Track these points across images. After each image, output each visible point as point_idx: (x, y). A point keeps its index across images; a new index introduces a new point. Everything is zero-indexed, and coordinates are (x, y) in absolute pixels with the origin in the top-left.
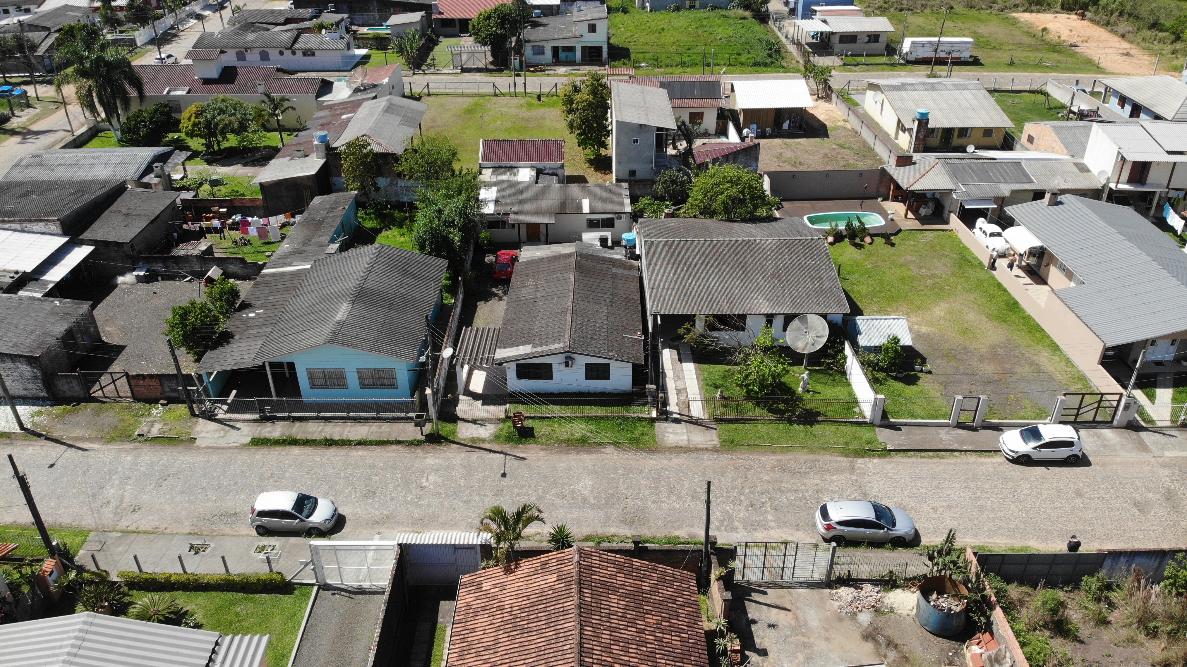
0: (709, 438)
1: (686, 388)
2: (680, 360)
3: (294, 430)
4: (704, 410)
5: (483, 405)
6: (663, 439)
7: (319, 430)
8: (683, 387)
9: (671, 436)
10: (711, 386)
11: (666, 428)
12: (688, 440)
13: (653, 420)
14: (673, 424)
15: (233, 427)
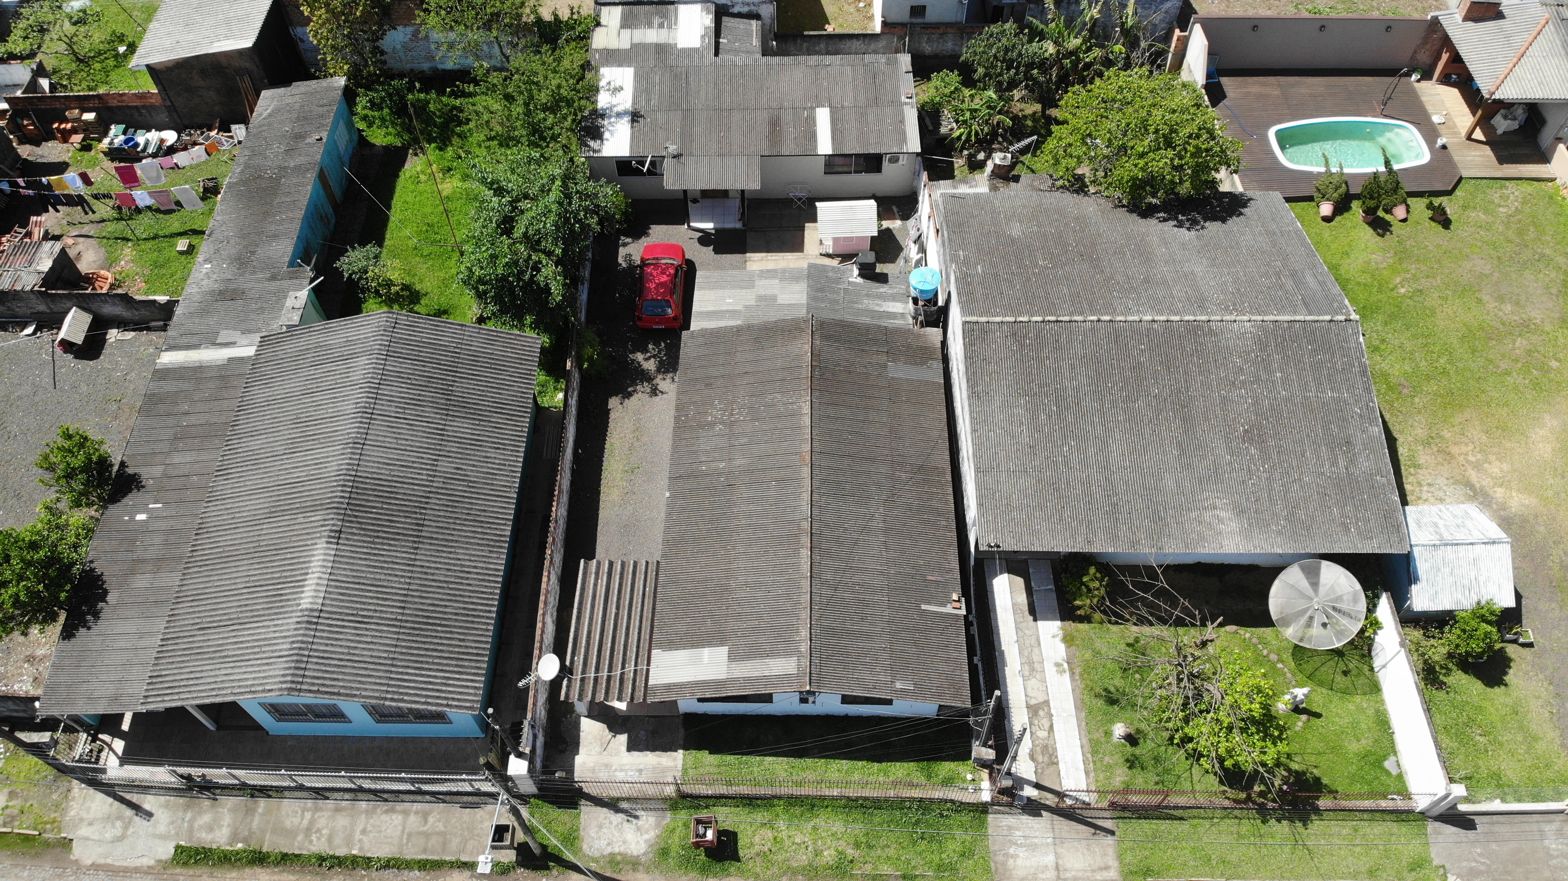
0: (1099, 862)
1: (1047, 703)
2: (1032, 611)
3: (256, 822)
4: (1087, 773)
5: (630, 748)
6: (1004, 864)
7: (305, 822)
8: (1041, 698)
9: (1022, 853)
10: (1097, 696)
11: (1010, 828)
12: (1057, 868)
13: (982, 809)
14: (1026, 819)
15: (136, 808)
